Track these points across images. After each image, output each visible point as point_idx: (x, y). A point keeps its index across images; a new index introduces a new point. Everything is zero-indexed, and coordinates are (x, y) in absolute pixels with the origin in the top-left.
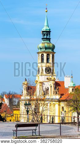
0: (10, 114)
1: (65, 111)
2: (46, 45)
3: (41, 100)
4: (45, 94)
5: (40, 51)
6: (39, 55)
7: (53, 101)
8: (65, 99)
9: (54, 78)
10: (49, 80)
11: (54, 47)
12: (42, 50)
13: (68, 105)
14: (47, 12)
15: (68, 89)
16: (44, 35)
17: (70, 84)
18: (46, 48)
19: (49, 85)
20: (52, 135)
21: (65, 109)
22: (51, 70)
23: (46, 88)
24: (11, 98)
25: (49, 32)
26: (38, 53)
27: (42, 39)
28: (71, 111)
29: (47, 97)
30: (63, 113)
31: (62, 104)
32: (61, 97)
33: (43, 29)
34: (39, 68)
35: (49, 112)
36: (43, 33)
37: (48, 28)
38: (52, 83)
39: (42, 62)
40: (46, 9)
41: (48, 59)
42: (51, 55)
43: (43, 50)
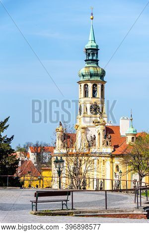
0: (37, 177)
1: (121, 172)
2: (92, 70)
3: (83, 155)
4: (89, 146)
5: (82, 79)
6: (81, 86)
7: (102, 156)
8: (120, 153)
9: (104, 121)
10: (96, 124)
11: (103, 73)
12: (85, 77)
13: (126, 163)
14: (92, 19)
15: (125, 138)
16: (89, 55)
17: (128, 130)
18: (91, 75)
19: (97, 131)
20: (93, 208)
21: (121, 168)
22: (99, 108)
23: (91, 136)
24: (39, 152)
25: (97, 50)
26: (79, 82)
27: (86, 61)
28: (129, 171)
29: (93, 150)
30: (117, 174)
31: (117, 161)
32: (114, 150)
33: (87, 45)
34: (81, 106)
35: (95, 173)
36: (86, 52)
37: (95, 45)
38: (100, 129)
39: (86, 97)
40: (92, 14)
41: (94, 92)
42: (99, 86)
43: (87, 78)
